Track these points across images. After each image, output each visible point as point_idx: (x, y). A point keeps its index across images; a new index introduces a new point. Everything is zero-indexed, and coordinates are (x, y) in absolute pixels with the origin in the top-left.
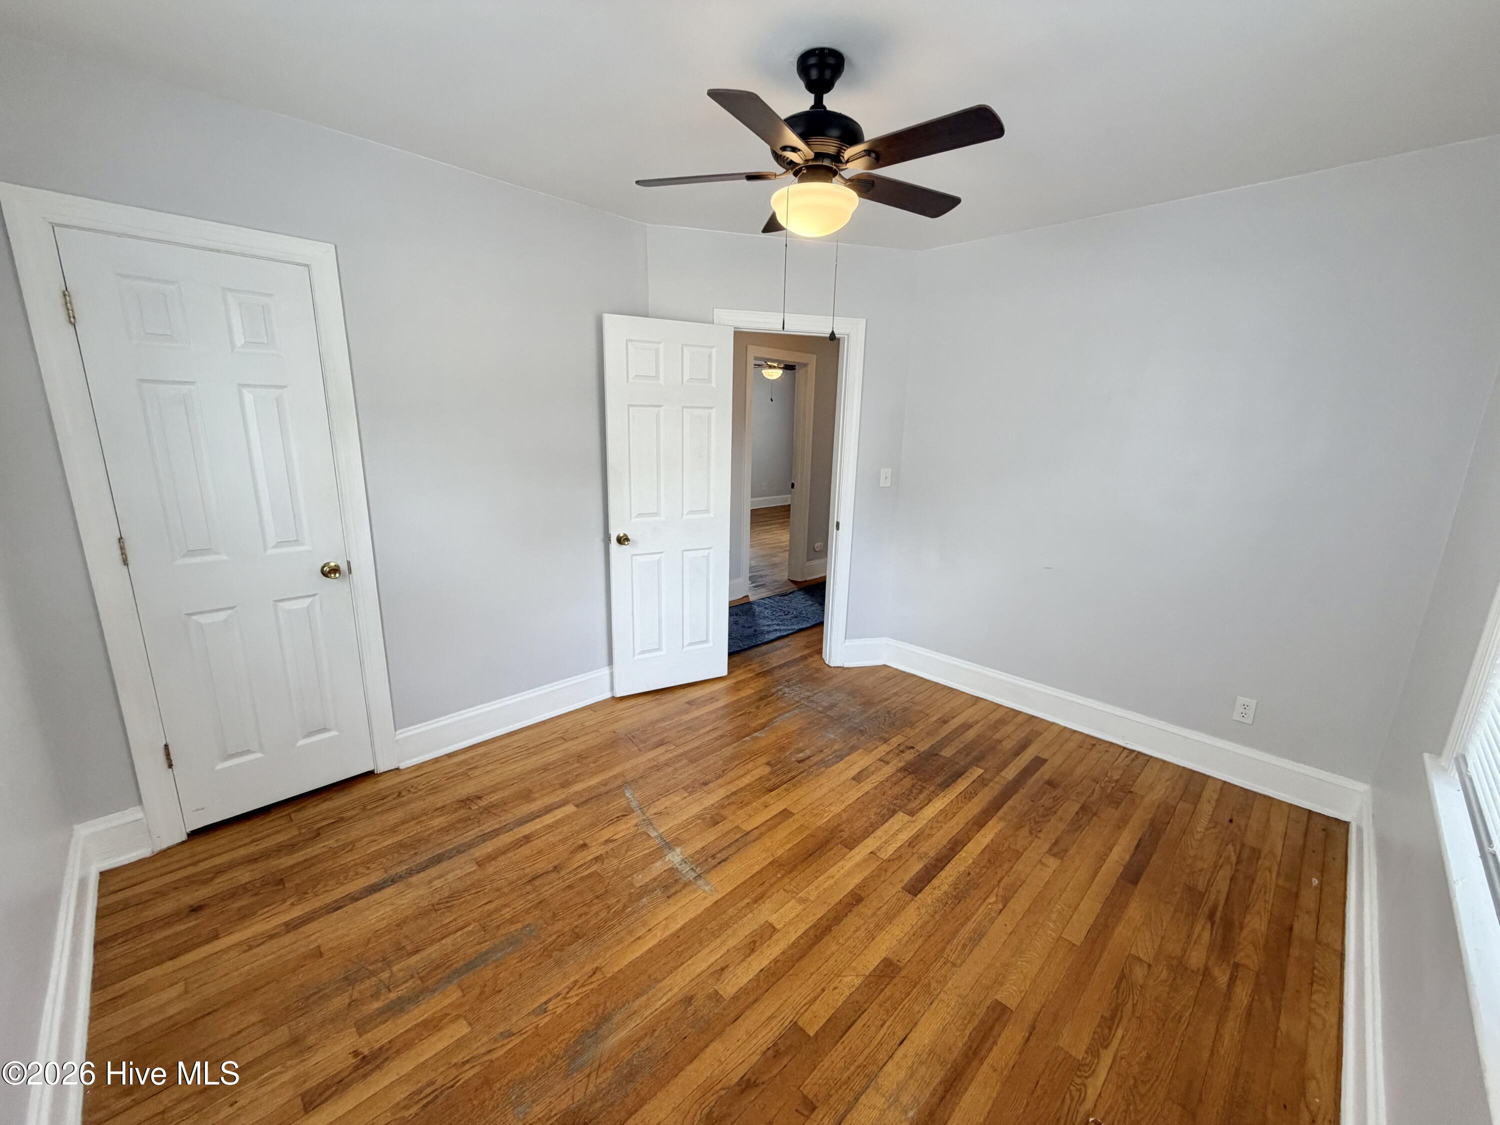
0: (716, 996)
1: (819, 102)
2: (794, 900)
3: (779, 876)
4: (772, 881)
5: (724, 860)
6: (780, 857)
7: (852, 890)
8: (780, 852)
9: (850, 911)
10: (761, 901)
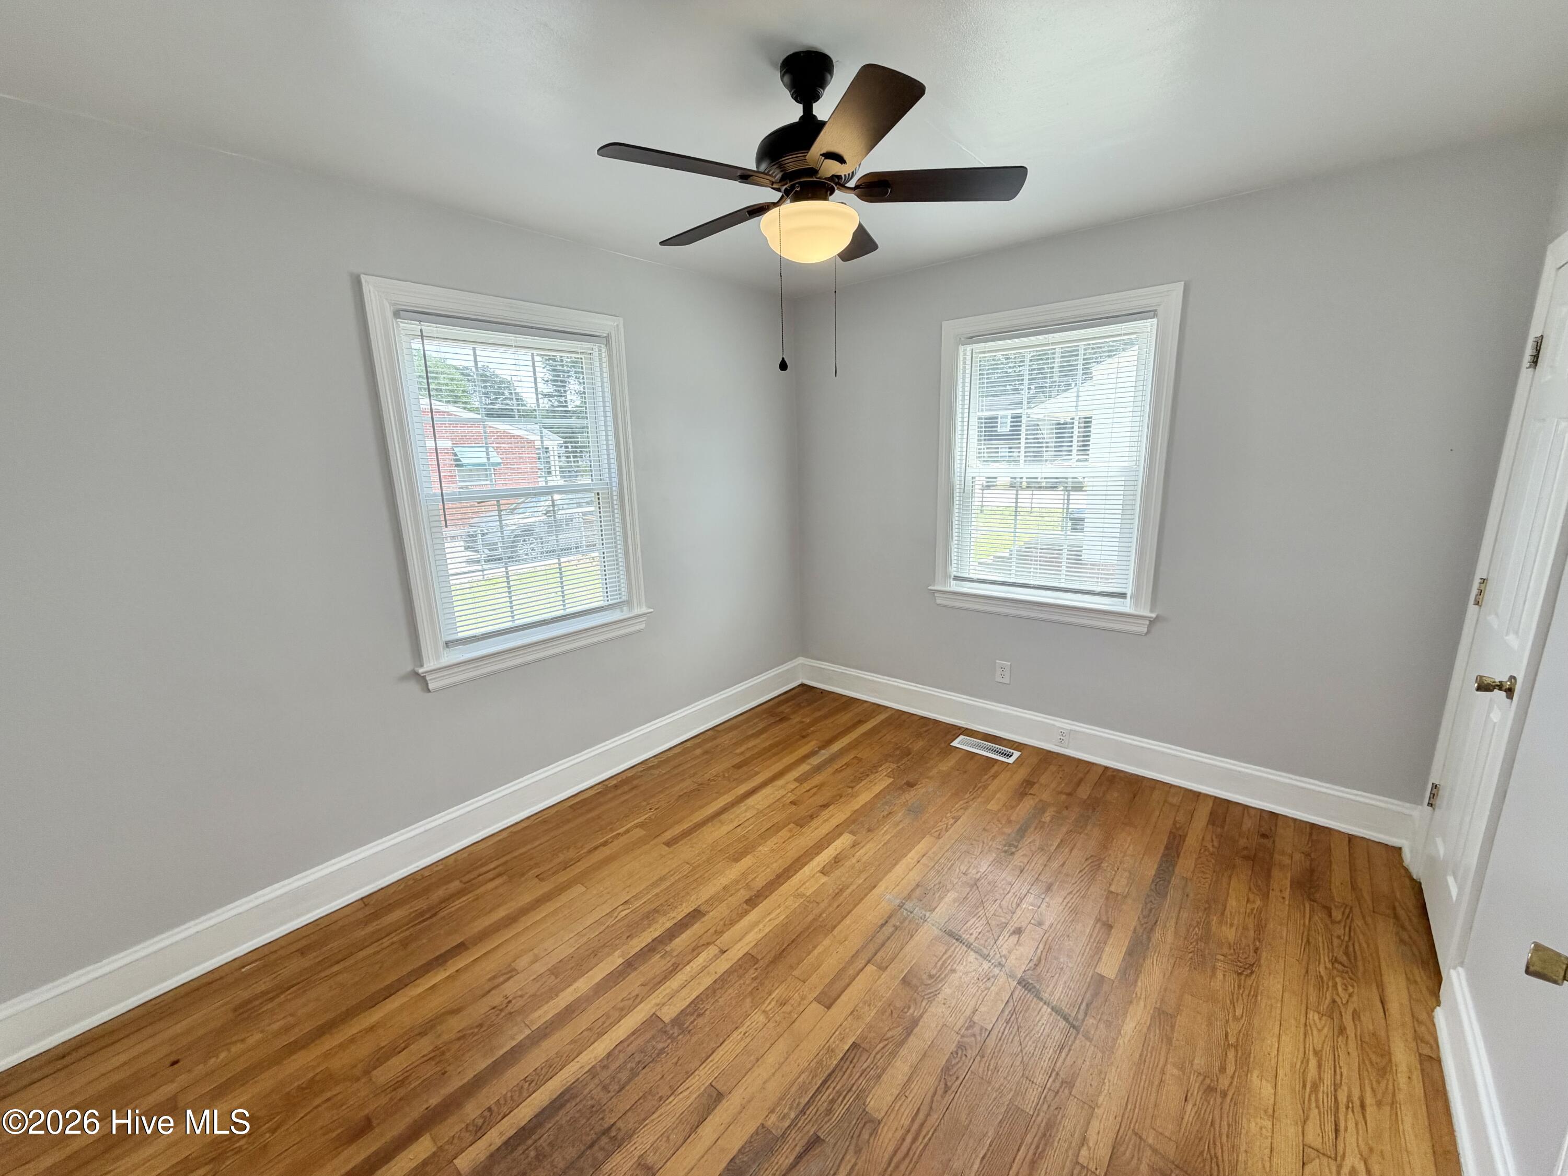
0: (852, 833)
1: (808, 110)
2: (808, 894)
3: (824, 915)
4: (831, 909)
5: (883, 925)
6: (826, 935)
7: (753, 909)
8: (827, 942)
9: (758, 891)
10: (837, 891)
